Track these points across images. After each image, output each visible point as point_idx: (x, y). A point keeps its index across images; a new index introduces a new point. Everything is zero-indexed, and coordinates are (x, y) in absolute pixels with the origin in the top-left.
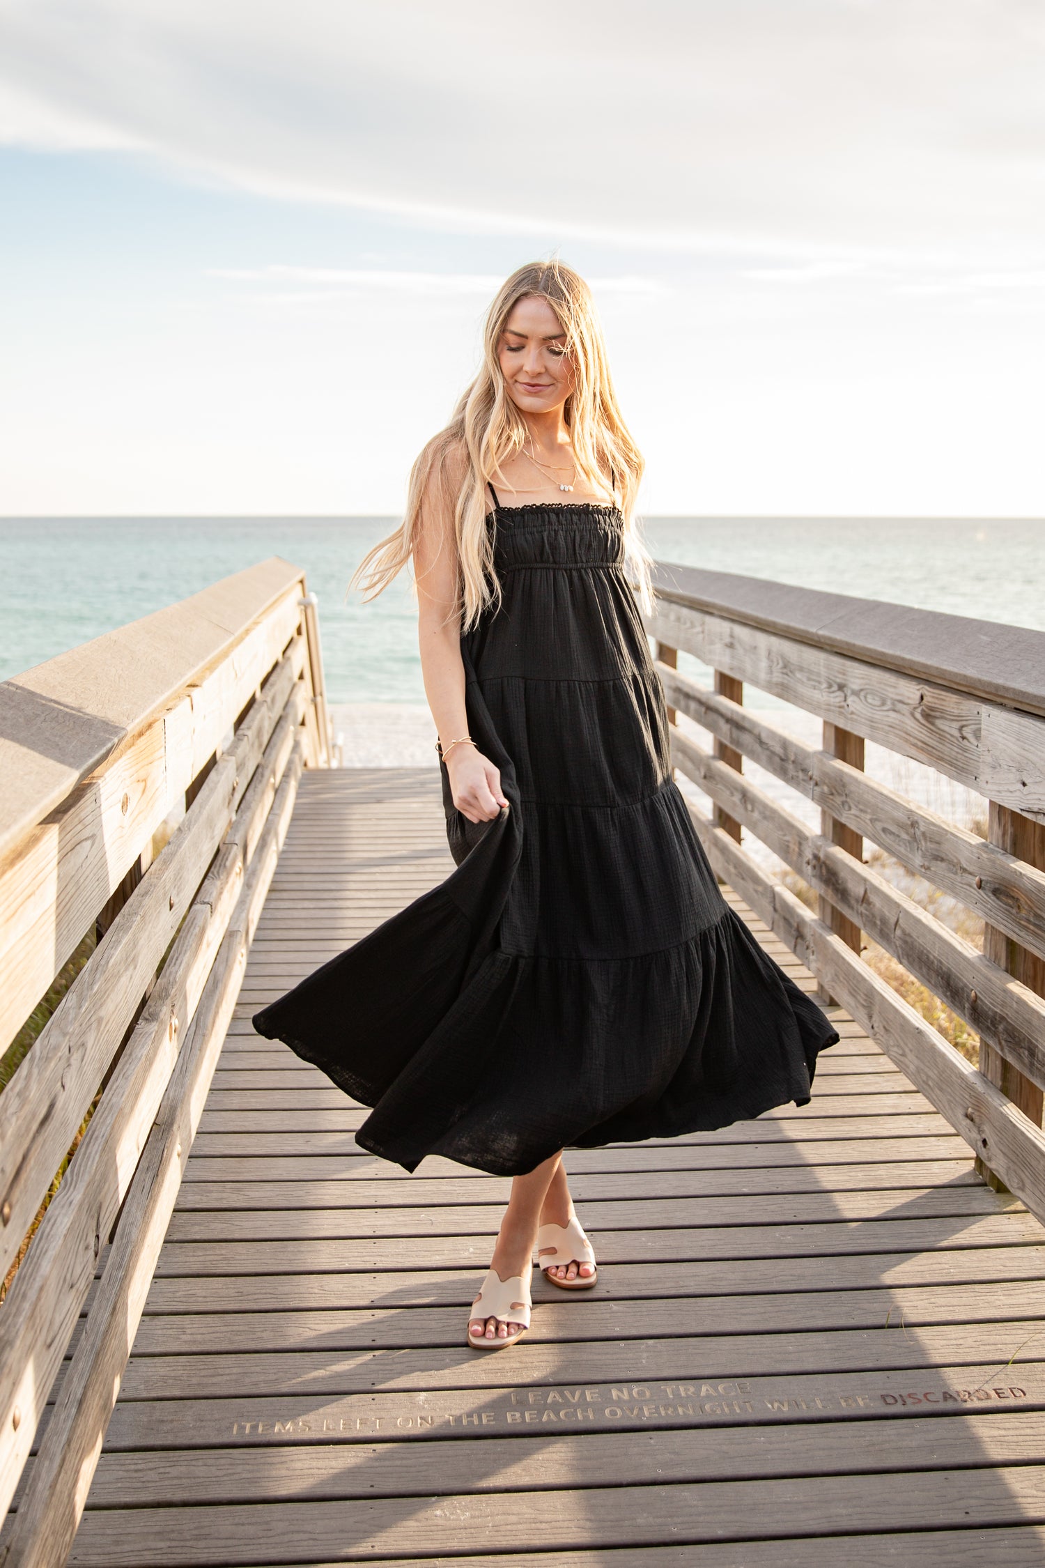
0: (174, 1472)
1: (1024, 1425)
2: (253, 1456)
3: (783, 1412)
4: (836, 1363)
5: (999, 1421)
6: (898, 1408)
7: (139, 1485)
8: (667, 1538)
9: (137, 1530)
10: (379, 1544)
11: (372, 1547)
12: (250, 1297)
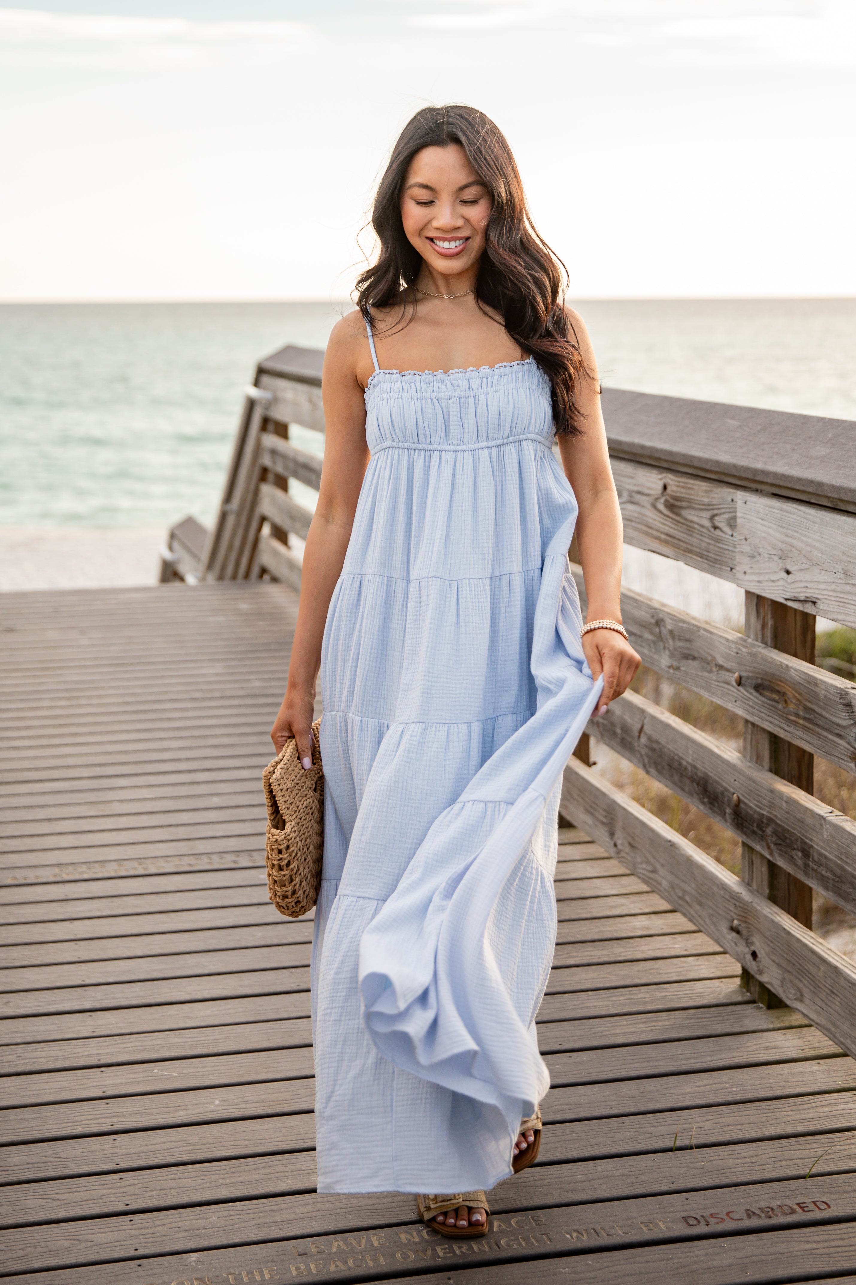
1: (834, 1237)
3: (583, 1241)
4: (630, 1188)
5: (808, 1235)
6: (702, 1229)
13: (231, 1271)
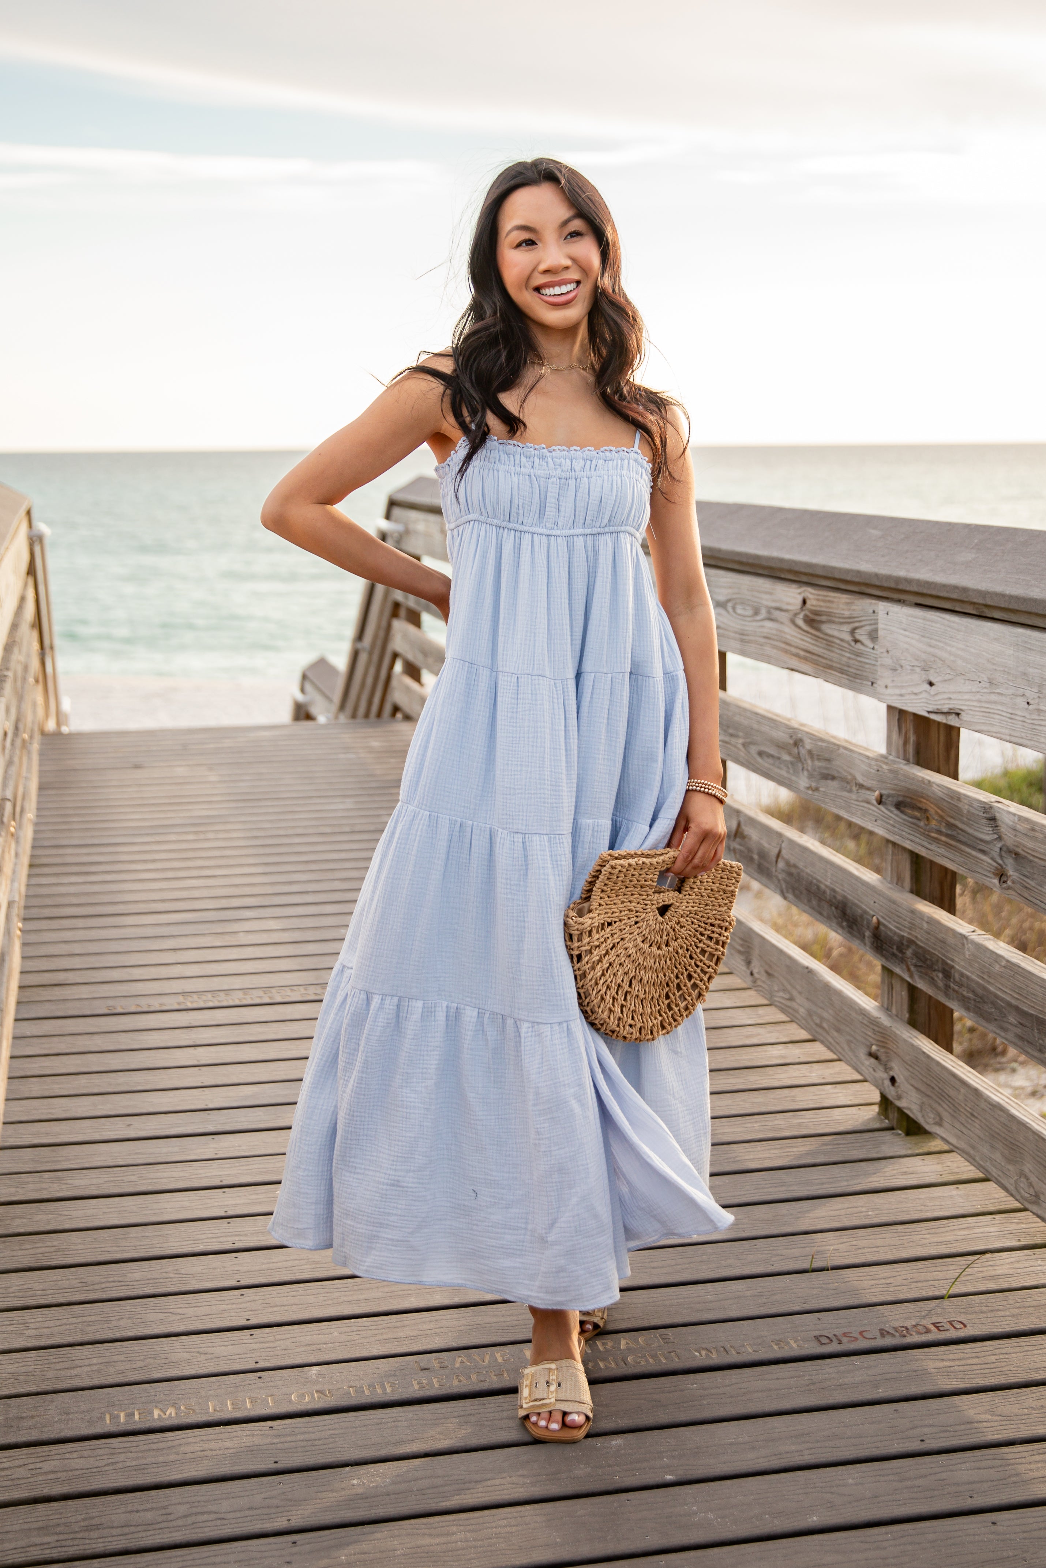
0: (47, 1466)
1: (969, 1355)
2: (135, 1444)
3: (712, 1358)
4: (761, 1308)
5: (942, 1353)
6: (834, 1348)
7: (9, 1483)
8: (610, 1487)
9: (17, 1527)
10: (295, 1517)
11: (289, 1520)
12: (96, 1287)
13: (352, 1384)
